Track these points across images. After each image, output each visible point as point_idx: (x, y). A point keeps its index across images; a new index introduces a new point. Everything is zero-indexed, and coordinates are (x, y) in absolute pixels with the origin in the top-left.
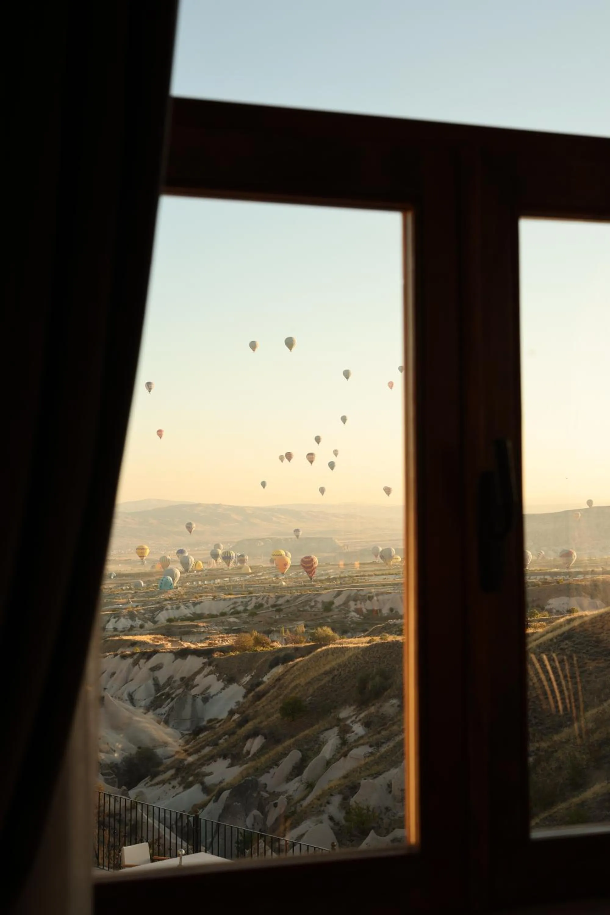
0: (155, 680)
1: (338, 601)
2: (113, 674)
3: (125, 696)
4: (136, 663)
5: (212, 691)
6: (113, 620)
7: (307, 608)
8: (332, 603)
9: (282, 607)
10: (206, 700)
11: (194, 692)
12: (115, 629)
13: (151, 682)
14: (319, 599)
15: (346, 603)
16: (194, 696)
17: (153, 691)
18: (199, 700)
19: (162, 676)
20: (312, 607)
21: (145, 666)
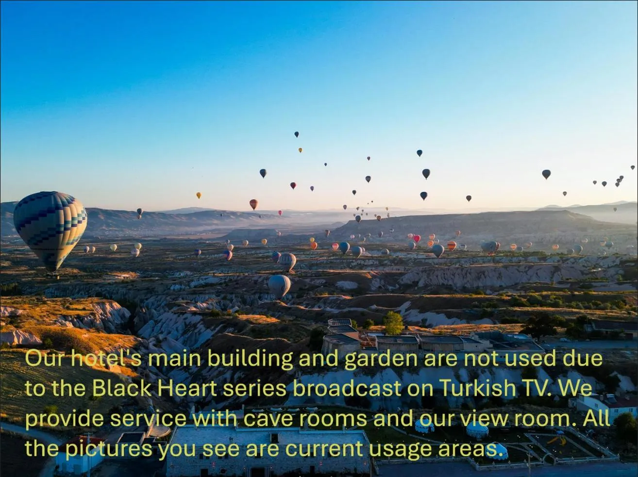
0: (185, 323)
1: (260, 280)
2: (171, 320)
3: (175, 329)
4: (179, 316)
5: (202, 331)
6: (173, 286)
7: (248, 282)
8: (257, 281)
9: (239, 282)
10: (199, 334)
11: (196, 331)
12: (174, 290)
13: (183, 324)
14: (253, 279)
15: (263, 281)
16: (196, 333)
17: (184, 327)
18: (197, 334)
19: (187, 321)
20: (250, 282)
21: (182, 317)
